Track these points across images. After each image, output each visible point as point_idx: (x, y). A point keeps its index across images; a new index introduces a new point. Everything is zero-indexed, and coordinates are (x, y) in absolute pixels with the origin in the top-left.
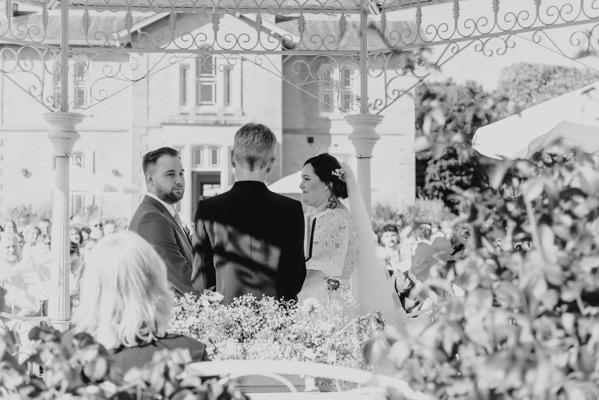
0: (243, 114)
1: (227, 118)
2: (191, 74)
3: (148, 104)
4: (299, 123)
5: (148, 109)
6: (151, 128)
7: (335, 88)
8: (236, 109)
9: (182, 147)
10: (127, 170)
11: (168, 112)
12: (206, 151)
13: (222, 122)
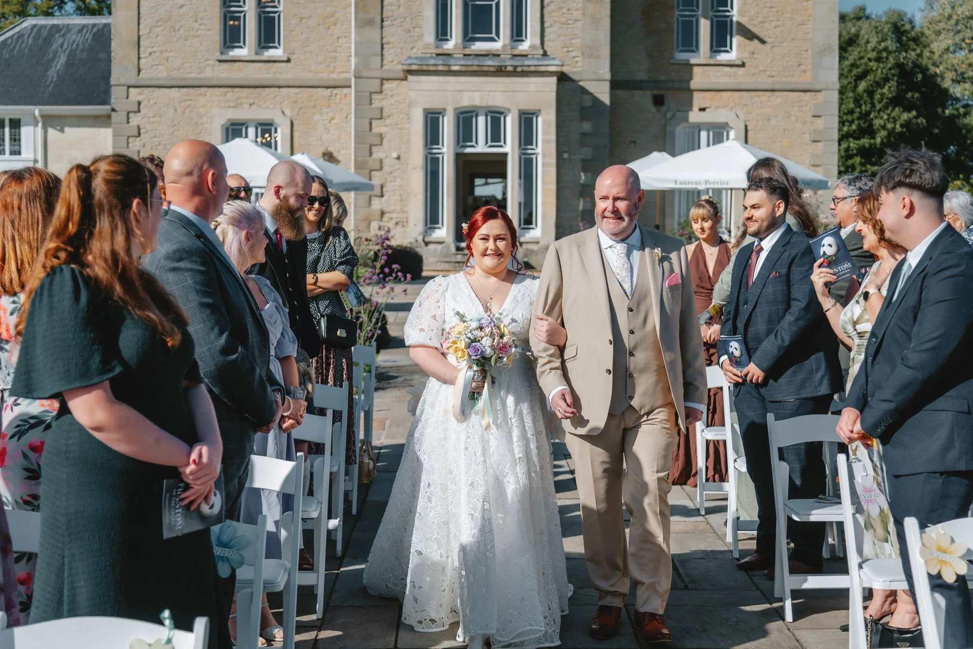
0: (545, 54)
1: (517, 62)
3: (382, 39)
4: (640, 71)
5: (382, 48)
6: (388, 80)
7: (700, 12)
8: (532, 47)
9: (441, 112)
10: (347, 153)
11: (415, 52)
12: (481, 120)
13: (510, 69)
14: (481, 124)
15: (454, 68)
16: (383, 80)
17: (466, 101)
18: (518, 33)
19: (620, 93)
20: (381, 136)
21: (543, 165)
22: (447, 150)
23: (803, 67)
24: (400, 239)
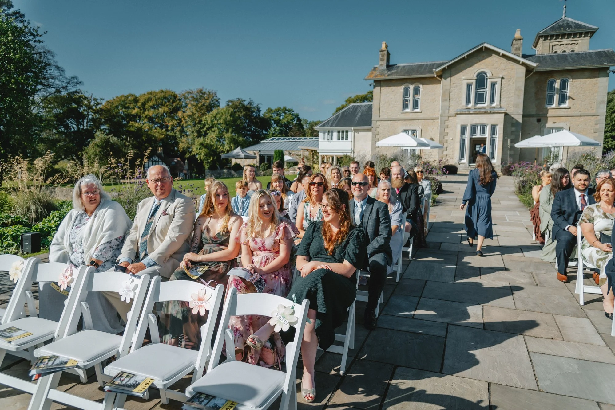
0: (501, 107)
1: (491, 110)
2: (473, 88)
3: (449, 105)
4: (533, 111)
5: (449, 107)
7: (556, 92)
8: (497, 105)
9: (466, 126)
10: (437, 138)
11: (460, 108)
12: (479, 127)
13: (489, 112)
14: (479, 129)
15: (471, 112)
16: (449, 117)
17: (474, 122)
18: (492, 101)
19: (525, 118)
20: (447, 133)
21: (498, 141)
22: (467, 137)
23: (592, 108)
24: (451, 162)
